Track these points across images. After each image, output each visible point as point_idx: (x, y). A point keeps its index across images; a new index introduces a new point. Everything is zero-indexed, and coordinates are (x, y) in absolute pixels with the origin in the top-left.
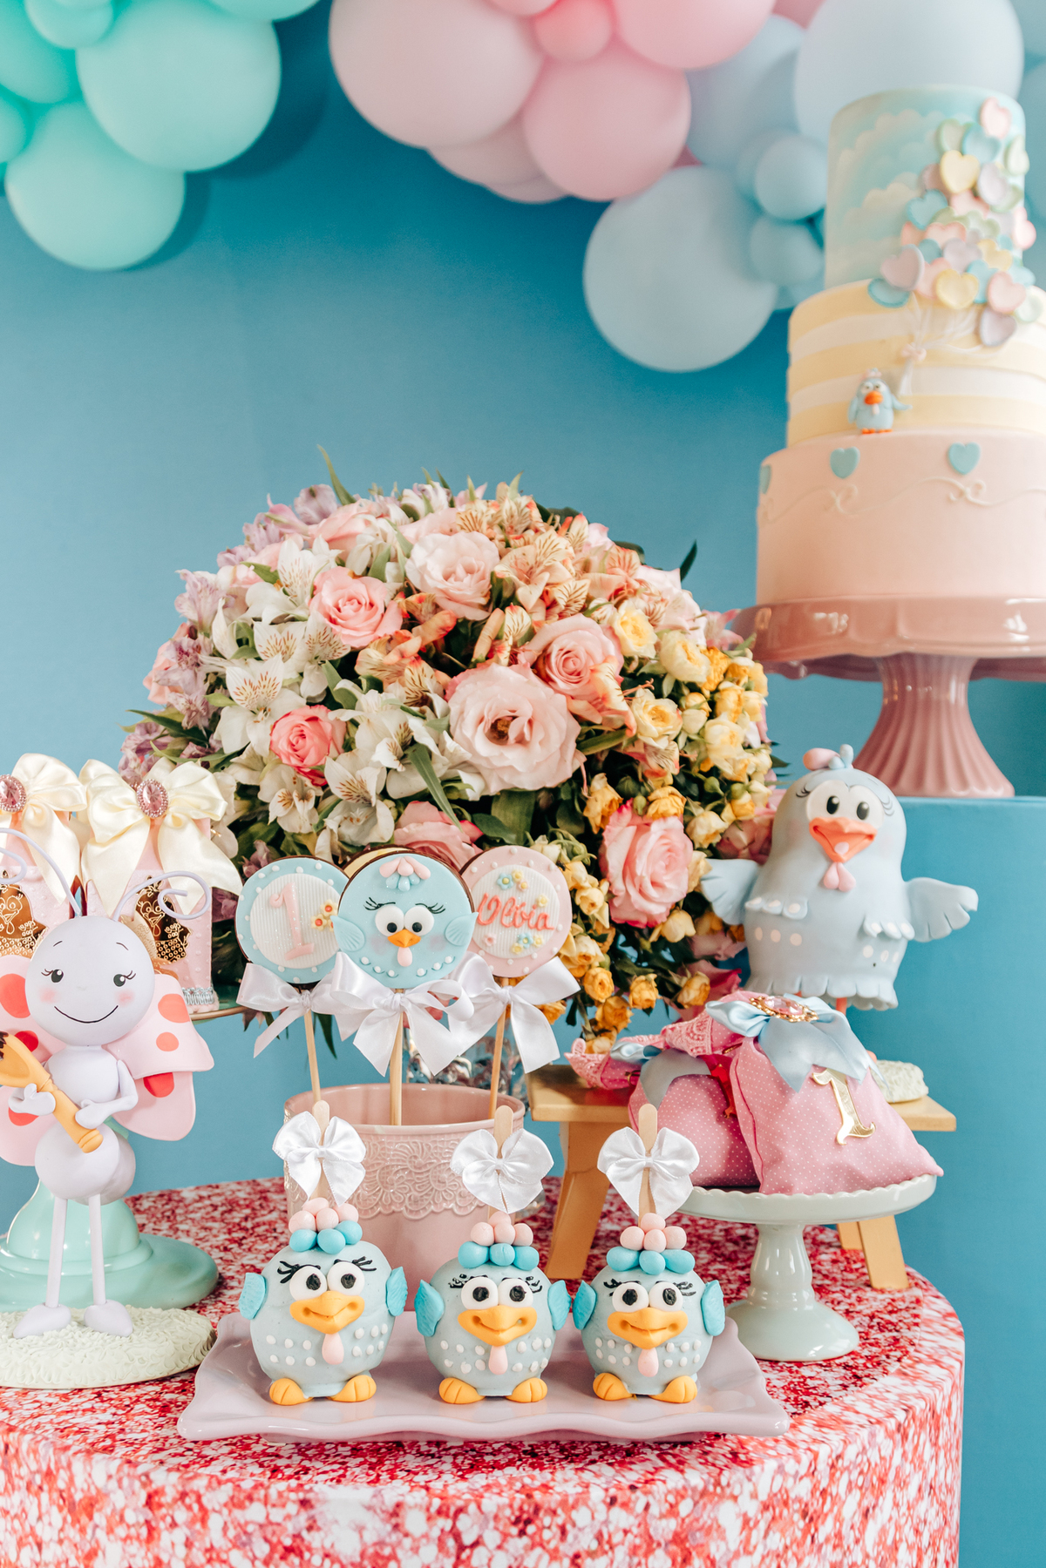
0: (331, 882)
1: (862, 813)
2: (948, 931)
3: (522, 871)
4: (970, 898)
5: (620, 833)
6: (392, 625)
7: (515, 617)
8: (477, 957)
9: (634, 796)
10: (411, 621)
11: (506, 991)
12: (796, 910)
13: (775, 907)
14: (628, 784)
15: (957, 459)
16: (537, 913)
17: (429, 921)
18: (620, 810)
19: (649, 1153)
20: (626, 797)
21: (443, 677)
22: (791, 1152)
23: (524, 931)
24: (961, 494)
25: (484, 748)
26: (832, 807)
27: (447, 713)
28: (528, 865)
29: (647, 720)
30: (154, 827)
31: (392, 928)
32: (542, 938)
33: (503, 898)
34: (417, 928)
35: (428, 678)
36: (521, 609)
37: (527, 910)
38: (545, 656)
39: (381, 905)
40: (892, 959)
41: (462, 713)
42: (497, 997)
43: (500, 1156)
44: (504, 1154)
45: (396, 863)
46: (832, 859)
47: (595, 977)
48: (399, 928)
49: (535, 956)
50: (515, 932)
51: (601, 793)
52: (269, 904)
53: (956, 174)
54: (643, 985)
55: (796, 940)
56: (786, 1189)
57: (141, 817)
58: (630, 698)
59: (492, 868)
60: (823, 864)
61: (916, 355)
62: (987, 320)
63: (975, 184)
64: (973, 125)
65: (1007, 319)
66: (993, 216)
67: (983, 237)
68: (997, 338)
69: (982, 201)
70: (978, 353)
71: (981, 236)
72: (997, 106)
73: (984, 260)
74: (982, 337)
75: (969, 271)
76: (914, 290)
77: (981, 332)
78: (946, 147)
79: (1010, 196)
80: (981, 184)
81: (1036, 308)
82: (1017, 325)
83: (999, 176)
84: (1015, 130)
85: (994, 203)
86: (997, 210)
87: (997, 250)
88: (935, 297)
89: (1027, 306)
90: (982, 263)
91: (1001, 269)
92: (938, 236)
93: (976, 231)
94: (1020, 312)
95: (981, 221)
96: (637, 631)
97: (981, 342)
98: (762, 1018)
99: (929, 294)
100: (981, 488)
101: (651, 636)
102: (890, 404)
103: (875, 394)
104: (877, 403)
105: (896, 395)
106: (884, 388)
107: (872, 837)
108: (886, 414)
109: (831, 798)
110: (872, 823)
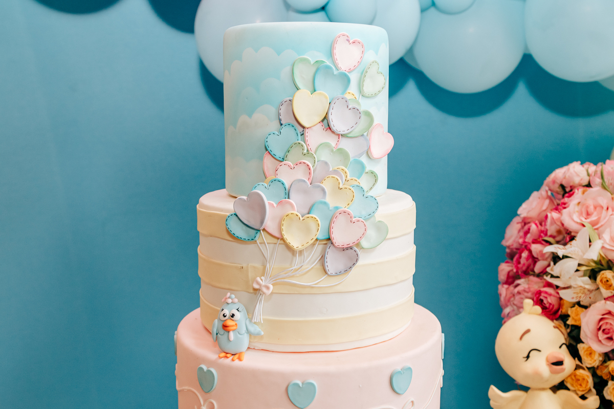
15: (298, 395)
61: (264, 290)
62: (331, 255)
63: (325, 118)
64: (323, 62)
65: (350, 251)
66: (344, 144)
67: (331, 169)
68: (341, 267)
69: (333, 132)
70: (324, 282)
71: (329, 168)
72: (348, 40)
73: (328, 199)
74: (327, 269)
75: (312, 211)
76: (262, 228)
77: (326, 264)
78: (299, 84)
79: (363, 121)
80: (331, 117)
81: (382, 228)
82: (359, 253)
83: (350, 107)
84: (370, 56)
85: (346, 132)
86: (349, 135)
87: (341, 186)
88: (283, 239)
89: (371, 233)
90: (325, 203)
91: (343, 207)
92: (287, 176)
93: (326, 163)
94: (364, 243)
95: (332, 151)
97: (326, 272)
99: (276, 234)
102: (244, 330)
103: (229, 323)
104: (234, 330)
105: (251, 321)
106: (238, 315)
108: (241, 340)
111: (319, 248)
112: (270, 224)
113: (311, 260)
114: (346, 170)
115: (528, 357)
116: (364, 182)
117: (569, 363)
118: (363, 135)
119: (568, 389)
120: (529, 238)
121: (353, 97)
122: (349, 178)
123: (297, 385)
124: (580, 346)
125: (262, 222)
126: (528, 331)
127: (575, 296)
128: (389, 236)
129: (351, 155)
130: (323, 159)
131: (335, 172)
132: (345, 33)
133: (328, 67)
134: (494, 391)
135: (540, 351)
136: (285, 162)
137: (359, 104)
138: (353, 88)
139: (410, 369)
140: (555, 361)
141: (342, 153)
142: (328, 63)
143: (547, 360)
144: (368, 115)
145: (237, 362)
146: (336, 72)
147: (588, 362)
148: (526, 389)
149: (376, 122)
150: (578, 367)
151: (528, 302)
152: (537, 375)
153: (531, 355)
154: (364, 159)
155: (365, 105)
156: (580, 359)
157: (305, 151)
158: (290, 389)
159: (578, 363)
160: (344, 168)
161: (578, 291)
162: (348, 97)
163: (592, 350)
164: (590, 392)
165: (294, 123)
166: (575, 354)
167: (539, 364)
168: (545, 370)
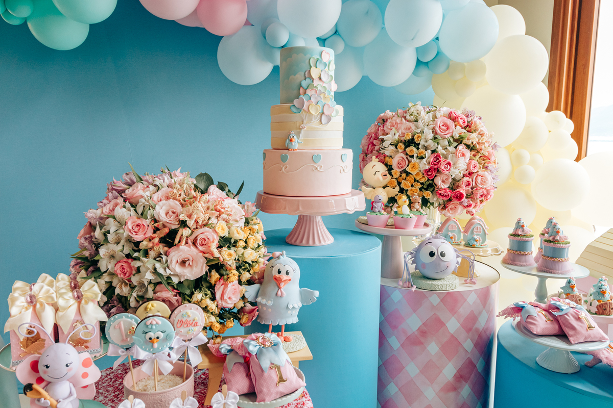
0: (133, 320)
1: (287, 273)
2: (311, 303)
3: (189, 312)
4: (317, 293)
5: (220, 287)
6: (150, 233)
7: (186, 231)
8: (178, 337)
9: (224, 275)
10: (156, 230)
11: (187, 343)
12: (270, 303)
13: (264, 301)
14: (222, 272)
15: (314, 159)
16: (194, 322)
17: (162, 335)
18: (219, 280)
19: (225, 399)
20: (221, 275)
21: (166, 249)
22: (265, 390)
23: (191, 328)
24: (316, 168)
25: (178, 269)
26: (279, 272)
27: (167, 261)
28: (191, 309)
29: (226, 257)
30: (79, 303)
31: (150, 339)
32: (196, 328)
33: (184, 320)
34: (158, 338)
35: (161, 248)
36: (188, 229)
37: (191, 322)
38: (196, 239)
39: (146, 333)
40: (296, 312)
41: (171, 261)
42: (184, 346)
43: (183, 405)
44: (184, 404)
45: (150, 321)
46: (279, 288)
47: (214, 326)
48: (153, 339)
49: (195, 333)
50: (188, 329)
51: (215, 275)
52: (115, 327)
53: (314, 73)
54: (229, 323)
55: (270, 310)
56: (264, 400)
57: (74, 301)
58: (220, 252)
59: (181, 311)
60: (277, 288)
61: (303, 128)
62: (324, 117)
63: (320, 76)
65: (329, 117)
66: (325, 85)
67: (322, 92)
68: (326, 122)
69: (322, 81)
70: (321, 127)
72: (325, 53)
75: (318, 103)
76: (303, 109)
77: (322, 120)
78: (312, 65)
79: (330, 78)
80: (322, 76)
81: (337, 112)
82: (332, 118)
83: (326, 73)
86: (326, 82)
87: (326, 97)
88: (309, 111)
89: (334, 112)
90: (321, 101)
91: (327, 103)
92: (309, 93)
94: (333, 115)
95: (322, 87)
96: (223, 229)
97: (322, 123)
98: (258, 347)
99: (307, 110)
100: (322, 167)
101: (227, 230)
102: (297, 142)
103: (292, 139)
104: (293, 142)
105: (299, 139)
106: (295, 137)
107: (290, 280)
108: (296, 145)
109: (279, 269)
110: (290, 276)
111: (320, 116)
112: (305, 107)
113: (317, 119)
115: (375, 174)
117: (389, 177)
119: (388, 187)
120: (372, 140)
123: (316, 155)
124: (392, 171)
125: (303, 107)
126: (375, 165)
128: (338, 114)
129: (327, 89)
130: (319, 89)
132: (325, 51)
134: (363, 188)
135: (379, 171)
136: (308, 89)
138: (327, 67)
139: (346, 154)
140: (383, 175)
141: (325, 88)
142: (320, 59)
143: (381, 175)
144: (332, 76)
146: (322, 62)
147: (395, 176)
148: (374, 188)
150: (392, 178)
151: (374, 157)
152: (378, 180)
154: (330, 90)
156: (392, 176)
157: (314, 86)
158: (313, 157)
160: (325, 92)
161: (391, 152)
162: (326, 70)
163: (396, 171)
164: (396, 186)
165: (310, 77)
166: (390, 174)
167: (379, 176)
168: (381, 178)
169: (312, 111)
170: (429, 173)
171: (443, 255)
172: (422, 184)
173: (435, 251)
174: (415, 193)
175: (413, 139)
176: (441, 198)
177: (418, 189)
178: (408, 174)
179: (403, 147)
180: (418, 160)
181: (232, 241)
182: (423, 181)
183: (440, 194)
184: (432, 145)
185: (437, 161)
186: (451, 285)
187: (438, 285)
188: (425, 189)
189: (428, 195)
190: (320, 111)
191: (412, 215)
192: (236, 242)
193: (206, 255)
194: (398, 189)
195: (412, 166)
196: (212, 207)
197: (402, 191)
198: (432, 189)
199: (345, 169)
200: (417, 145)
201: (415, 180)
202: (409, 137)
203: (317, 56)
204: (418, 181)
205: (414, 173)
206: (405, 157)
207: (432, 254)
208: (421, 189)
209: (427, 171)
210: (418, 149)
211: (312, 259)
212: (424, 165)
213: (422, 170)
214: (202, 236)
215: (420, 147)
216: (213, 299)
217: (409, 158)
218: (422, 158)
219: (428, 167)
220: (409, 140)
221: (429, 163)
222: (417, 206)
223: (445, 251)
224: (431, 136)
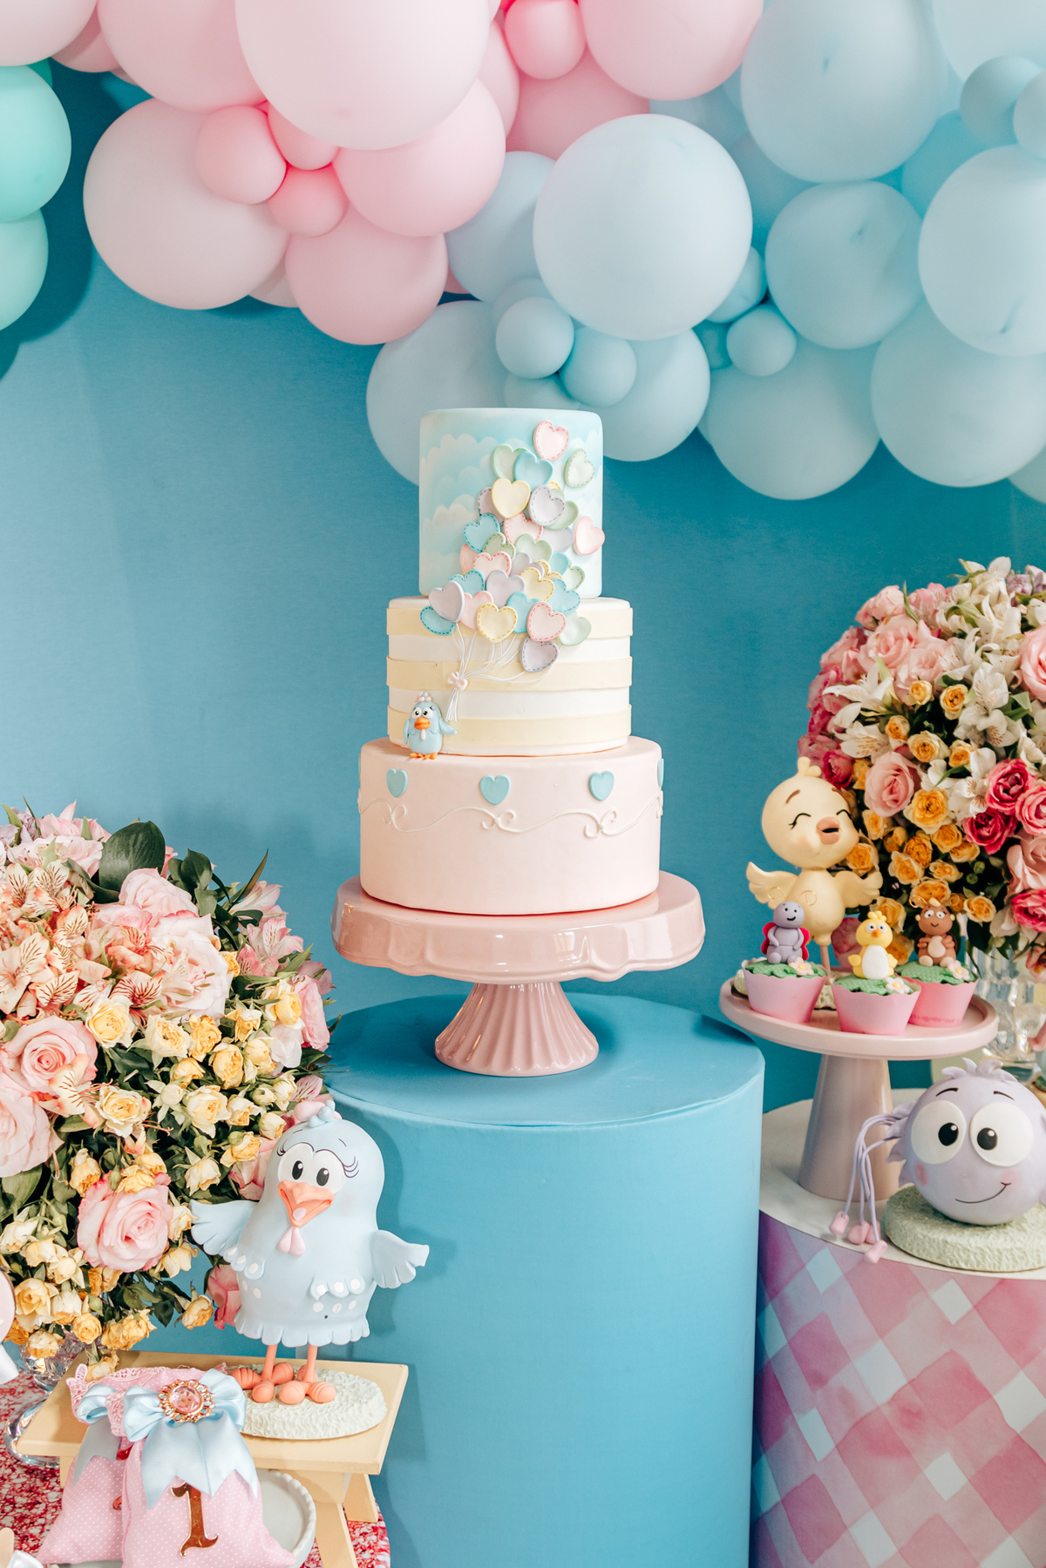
1: (322, 1178)
2: (398, 1284)
4: (420, 1254)
5: (94, 1206)
9: (112, 1169)
12: (258, 1270)
13: (242, 1262)
14: (110, 1155)
15: (491, 790)
18: (97, 1184)
20: (105, 1168)
24: (494, 822)
26: (297, 1173)
46: (291, 1224)
47: (79, 1325)
51: (85, 1165)
53: (506, 499)
55: (257, 1293)
61: (459, 685)
62: (528, 650)
63: (527, 508)
64: (524, 450)
65: (548, 646)
66: (546, 537)
67: (531, 562)
68: (540, 664)
69: (535, 523)
70: (521, 679)
71: (529, 561)
72: (551, 428)
73: (526, 591)
74: (524, 664)
75: (509, 603)
76: (457, 621)
77: (523, 659)
78: (499, 473)
79: (566, 513)
80: (531, 507)
81: (584, 628)
82: (559, 651)
83: (552, 497)
84: (576, 443)
85: (548, 524)
86: (552, 528)
87: (540, 578)
88: (477, 629)
89: (572, 628)
90: (523, 595)
91: (542, 599)
92: (484, 566)
93: (526, 556)
94: (563, 638)
95: (533, 543)
96: (113, 1021)
97: (522, 669)
98: (157, 1416)
99: (472, 626)
100: (512, 816)
101: (129, 1025)
102: (436, 729)
103: (422, 721)
104: (426, 728)
105: (444, 720)
106: (431, 713)
107: (329, 1202)
108: (431, 739)
109: (298, 1163)
110: (332, 1186)
111: (515, 643)
112: (465, 616)
113: (507, 655)
114: (548, 563)
115: (794, 824)
116: (568, 577)
117: (849, 832)
118: (567, 528)
119: (848, 869)
121: (556, 487)
122: (550, 571)
123: (491, 779)
124: (865, 814)
125: (458, 614)
126: (796, 792)
127: (861, 750)
128: (589, 637)
129: (554, 549)
130: (523, 551)
131: (535, 564)
132: (548, 420)
133: (529, 456)
134: (753, 869)
135: (809, 816)
136: (482, 553)
137: (563, 495)
138: (556, 477)
139: (611, 774)
140: (826, 826)
141: (544, 546)
142: (529, 451)
143: (818, 827)
144: (573, 506)
145: (428, 761)
146: (536, 460)
147: (876, 833)
148: (796, 870)
149: (581, 513)
150: (861, 841)
151: (808, 760)
152: (804, 846)
153: (798, 821)
154: (568, 554)
155: (569, 496)
156: (865, 832)
157: (504, 542)
158: (483, 783)
159: (861, 834)
160: (545, 561)
161: (865, 744)
162: (550, 486)
163: (877, 816)
164: (873, 869)
165: (493, 513)
166: (859, 824)
167: (809, 832)
168: (814, 839)
169: (489, 631)
170: (985, 832)
171: (986, 1140)
172: (964, 868)
173: (961, 1125)
174: (934, 902)
175: (935, 703)
176: (1028, 924)
177: (946, 886)
178: (912, 830)
179: (904, 728)
180: (948, 782)
181: (157, 1061)
182: (966, 855)
183: (1025, 912)
184: (1002, 730)
185: (1014, 790)
186: (1017, 1253)
187: (965, 1250)
188: (969, 887)
189: (977, 908)
190: (517, 627)
191: (899, 986)
192: (168, 1062)
193: (49, 1105)
194: (876, 880)
195: (925, 803)
196: (98, 948)
197: (891, 889)
198: (996, 891)
199: (603, 824)
200: (946, 729)
201: (936, 854)
202: (925, 696)
203: (517, 443)
204: (947, 858)
205: (930, 828)
206: (904, 764)
207: (948, 1135)
208: (956, 887)
209: (977, 823)
210: (949, 740)
211: (453, 1129)
212: (965, 800)
213: (960, 819)
214: (39, 1044)
215: (957, 733)
216: (70, 1240)
217: (918, 768)
218: (963, 773)
219: (975, 809)
220: (923, 707)
221: (981, 797)
222: (938, 946)
223: (997, 1129)
224: (1001, 695)
